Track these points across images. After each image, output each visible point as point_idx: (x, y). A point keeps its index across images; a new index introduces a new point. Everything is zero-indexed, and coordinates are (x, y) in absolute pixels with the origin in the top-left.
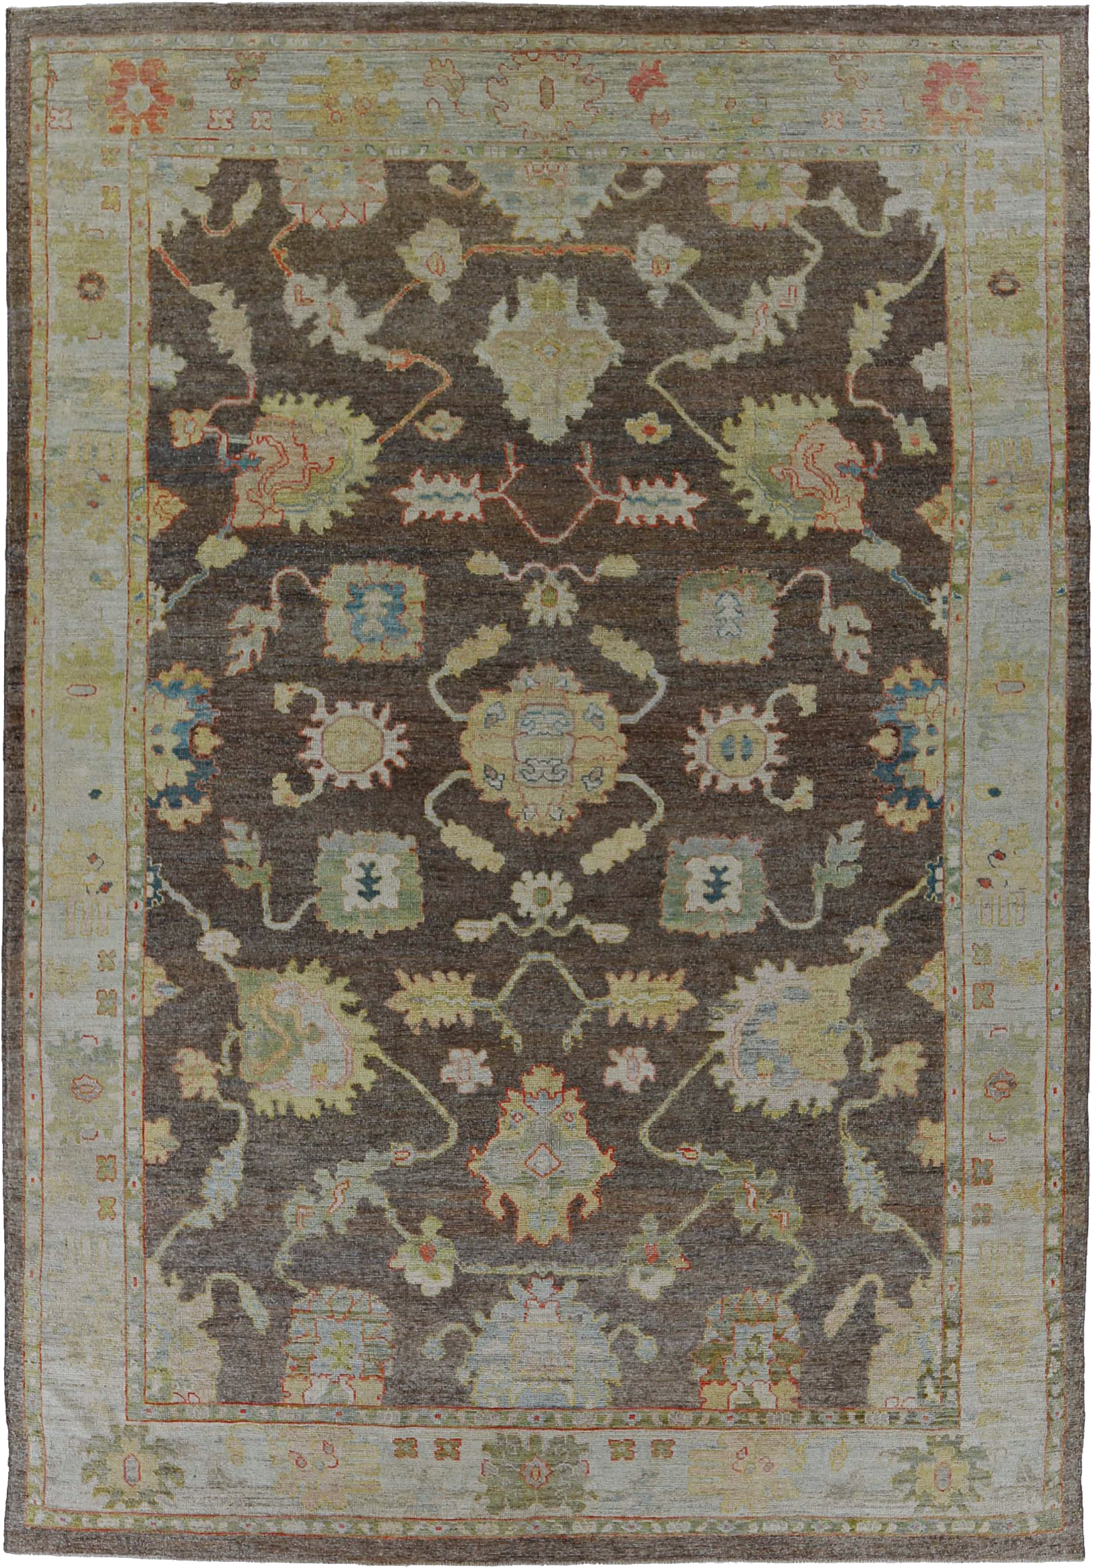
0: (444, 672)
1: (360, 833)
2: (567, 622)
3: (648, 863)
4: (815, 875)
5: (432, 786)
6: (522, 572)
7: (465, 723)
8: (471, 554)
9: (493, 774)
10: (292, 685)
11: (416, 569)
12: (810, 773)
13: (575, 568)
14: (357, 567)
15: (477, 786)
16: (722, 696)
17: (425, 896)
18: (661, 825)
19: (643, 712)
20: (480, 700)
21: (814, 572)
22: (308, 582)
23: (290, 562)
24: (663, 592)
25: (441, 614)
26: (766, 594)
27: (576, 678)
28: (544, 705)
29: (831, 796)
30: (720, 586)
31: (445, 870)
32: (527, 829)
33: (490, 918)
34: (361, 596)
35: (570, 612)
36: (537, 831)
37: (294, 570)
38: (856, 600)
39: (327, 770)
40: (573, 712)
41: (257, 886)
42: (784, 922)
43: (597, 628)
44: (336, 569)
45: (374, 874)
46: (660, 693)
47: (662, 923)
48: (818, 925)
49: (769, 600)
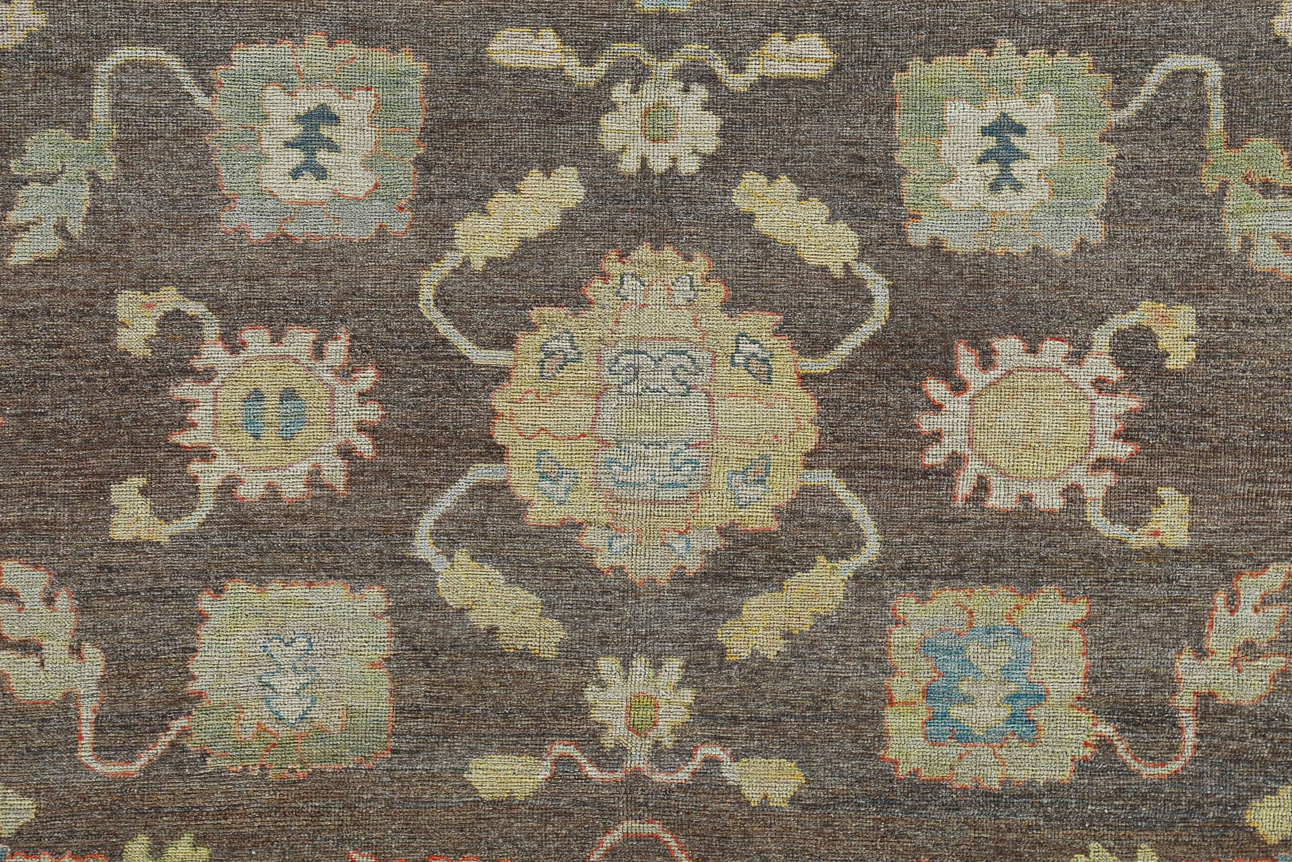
0: (848, 567)
1: (1021, 249)
2: (607, 665)
3: (451, 187)
4: (111, 157)
5: (874, 342)
6: (696, 763)
7: (808, 466)
8: (794, 800)
9: (754, 366)
10: (1153, 542)
11: (903, 771)
12: (123, 360)
13: (592, 771)
14: (1021, 775)
15: (786, 343)
16: (304, 517)
17: (891, 126)
18: (423, 263)
19: (461, 486)
20: (778, 512)
21: (113, 769)
22: (1121, 747)
23: (1156, 787)
24: (420, 725)
25: (854, 681)
26: (214, 722)
27: (590, 553)
28: (654, 502)
29: (81, 315)
30: (305, 737)
31: (851, 178)
32: (689, 258)
33: (764, 82)
34: (1012, 719)
35: (602, 685)
36: (669, 252)
37: (1149, 771)
38: (23, 712)
39: (1083, 375)
40: (596, 486)
41: (1233, 143)
42: (173, 63)
43: (550, 653)
44: (1065, 774)
45: (992, 169)
46: (426, 524)
47: (422, 68)
48: (102, 55)
49: (207, 711)
